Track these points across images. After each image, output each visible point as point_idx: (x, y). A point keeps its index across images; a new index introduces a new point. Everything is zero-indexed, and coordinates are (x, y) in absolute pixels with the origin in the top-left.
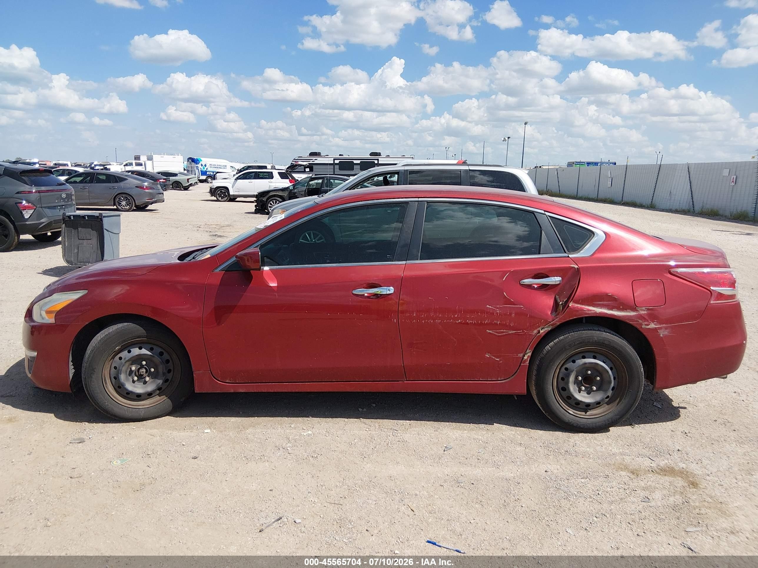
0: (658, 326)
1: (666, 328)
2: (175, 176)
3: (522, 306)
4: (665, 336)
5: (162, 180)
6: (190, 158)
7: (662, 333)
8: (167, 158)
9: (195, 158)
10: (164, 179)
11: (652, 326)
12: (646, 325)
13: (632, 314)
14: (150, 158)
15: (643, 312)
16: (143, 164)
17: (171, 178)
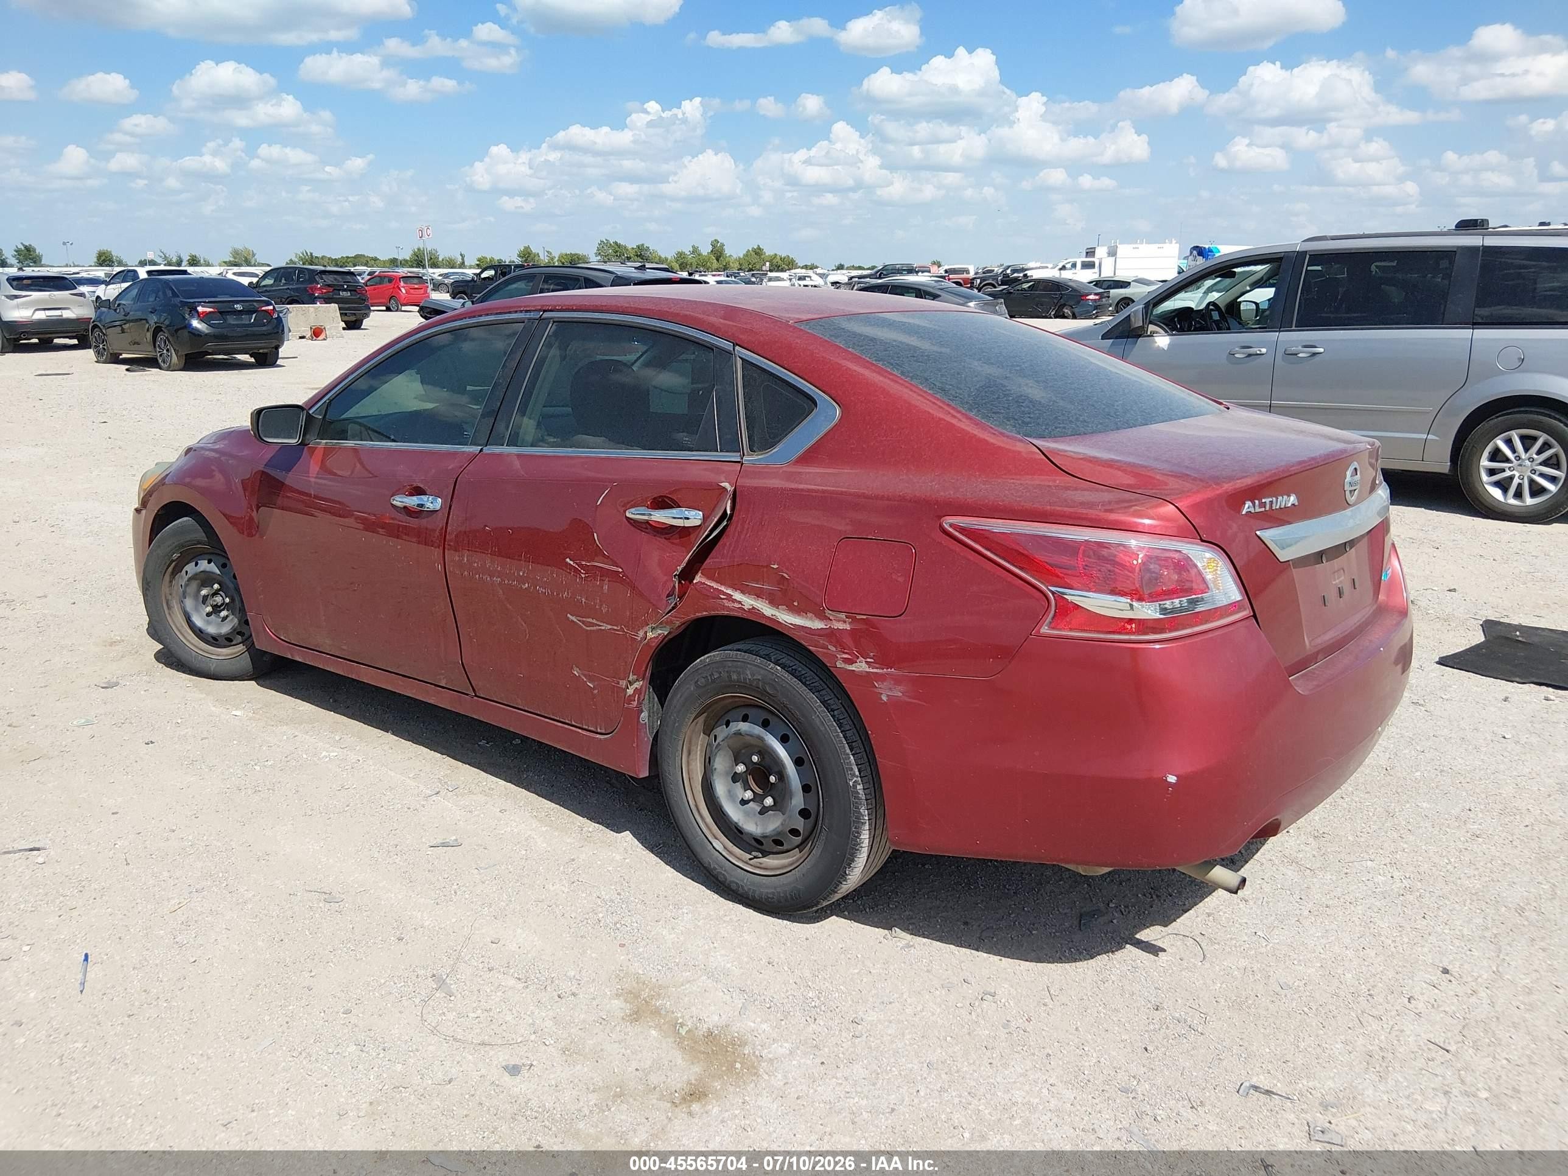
0: (875, 670)
1: (897, 681)
2: (1125, 287)
3: (620, 570)
4: (894, 703)
5: (1092, 297)
6: (1195, 248)
7: (887, 692)
8: (1146, 249)
9: (1207, 247)
10: (1096, 294)
11: (861, 666)
12: (846, 661)
13: (818, 625)
14: (1112, 253)
15: (841, 626)
16: (1097, 265)
17: (1112, 291)
